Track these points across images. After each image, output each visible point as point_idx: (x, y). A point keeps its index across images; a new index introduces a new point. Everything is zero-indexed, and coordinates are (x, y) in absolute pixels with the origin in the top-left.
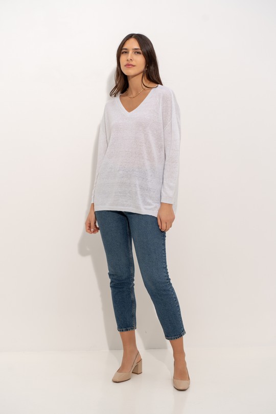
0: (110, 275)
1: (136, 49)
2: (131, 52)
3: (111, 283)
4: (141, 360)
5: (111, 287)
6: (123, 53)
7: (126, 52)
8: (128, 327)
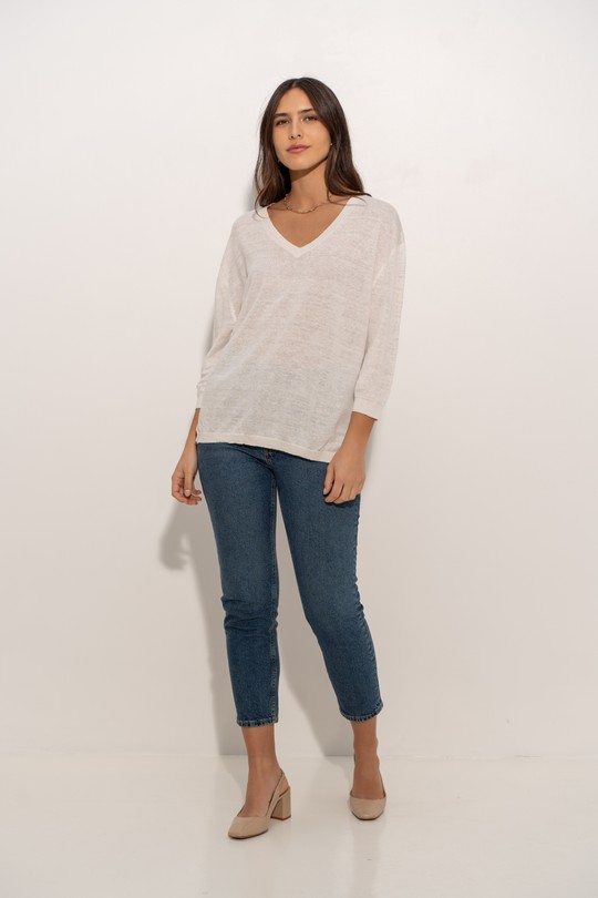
0: (225, 602)
1: (306, 111)
2: (295, 119)
3: (226, 620)
4: (288, 789)
5: (226, 628)
6: (278, 124)
7: (284, 122)
8: (262, 717)
